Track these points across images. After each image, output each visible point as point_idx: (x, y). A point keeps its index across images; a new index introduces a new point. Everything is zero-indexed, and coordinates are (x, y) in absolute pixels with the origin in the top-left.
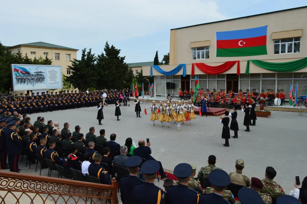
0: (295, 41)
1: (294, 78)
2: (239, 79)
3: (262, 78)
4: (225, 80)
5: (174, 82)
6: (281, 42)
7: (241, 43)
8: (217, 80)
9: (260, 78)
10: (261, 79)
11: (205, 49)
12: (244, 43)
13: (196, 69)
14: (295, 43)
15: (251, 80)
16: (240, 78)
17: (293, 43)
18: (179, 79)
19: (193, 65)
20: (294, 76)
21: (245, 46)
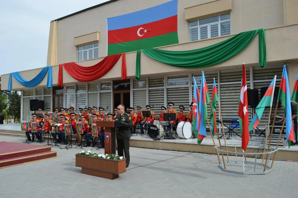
0: (221, 20)
1: (221, 82)
2: (132, 90)
3: (166, 86)
4: (110, 93)
5: (44, 99)
6: (200, 24)
7: (141, 32)
8: (101, 94)
9: (163, 86)
10: (165, 88)
11: (93, 47)
12: (145, 31)
13: (65, 73)
14: (221, 24)
15: (149, 91)
16: (133, 88)
17: (219, 23)
18: (50, 94)
19: (61, 67)
20: (220, 79)
21: (146, 36)
